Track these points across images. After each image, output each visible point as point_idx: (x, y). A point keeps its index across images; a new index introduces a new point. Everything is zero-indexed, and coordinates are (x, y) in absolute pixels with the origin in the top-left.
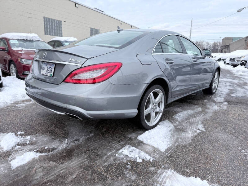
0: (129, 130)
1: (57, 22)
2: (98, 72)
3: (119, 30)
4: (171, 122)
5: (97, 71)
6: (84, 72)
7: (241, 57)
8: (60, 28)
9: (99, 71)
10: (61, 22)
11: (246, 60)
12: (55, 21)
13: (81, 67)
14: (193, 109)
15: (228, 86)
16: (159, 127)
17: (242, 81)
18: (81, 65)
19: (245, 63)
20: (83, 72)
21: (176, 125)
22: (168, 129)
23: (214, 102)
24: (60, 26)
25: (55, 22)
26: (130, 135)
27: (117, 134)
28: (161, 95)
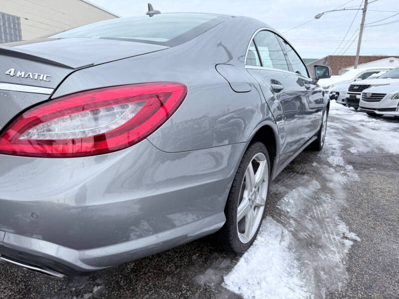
0: (194, 257)
1: (9, 19)
2: (114, 115)
3: (151, 12)
4: (278, 221)
5: (108, 110)
6: (64, 115)
7: (328, 87)
8: (17, 31)
9: (117, 109)
10: (18, 18)
11: (337, 91)
12: (6, 17)
13: (50, 99)
14: (305, 185)
15: (333, 134)
16: (263, 239)
17: (347, 124)
18: (50, 91)
19: (336, 95)
20: (60, 114)
21: (292, 229)
22: (283, 243)
23: (330, 166)
24: (17, 27)
25: (6, 19)
26: (202, 277)
27: (169, 279)
28: (263, 165)
